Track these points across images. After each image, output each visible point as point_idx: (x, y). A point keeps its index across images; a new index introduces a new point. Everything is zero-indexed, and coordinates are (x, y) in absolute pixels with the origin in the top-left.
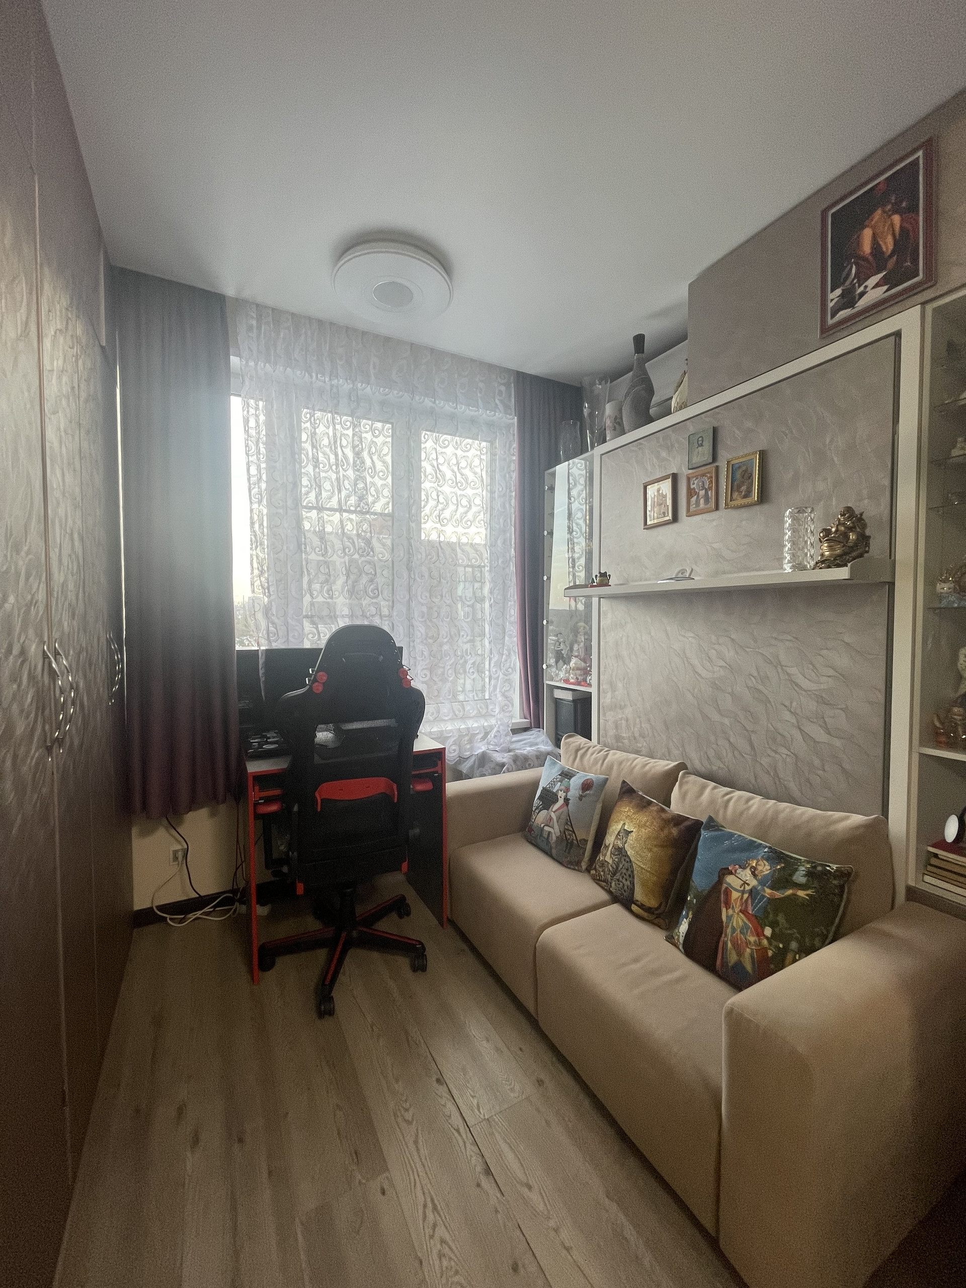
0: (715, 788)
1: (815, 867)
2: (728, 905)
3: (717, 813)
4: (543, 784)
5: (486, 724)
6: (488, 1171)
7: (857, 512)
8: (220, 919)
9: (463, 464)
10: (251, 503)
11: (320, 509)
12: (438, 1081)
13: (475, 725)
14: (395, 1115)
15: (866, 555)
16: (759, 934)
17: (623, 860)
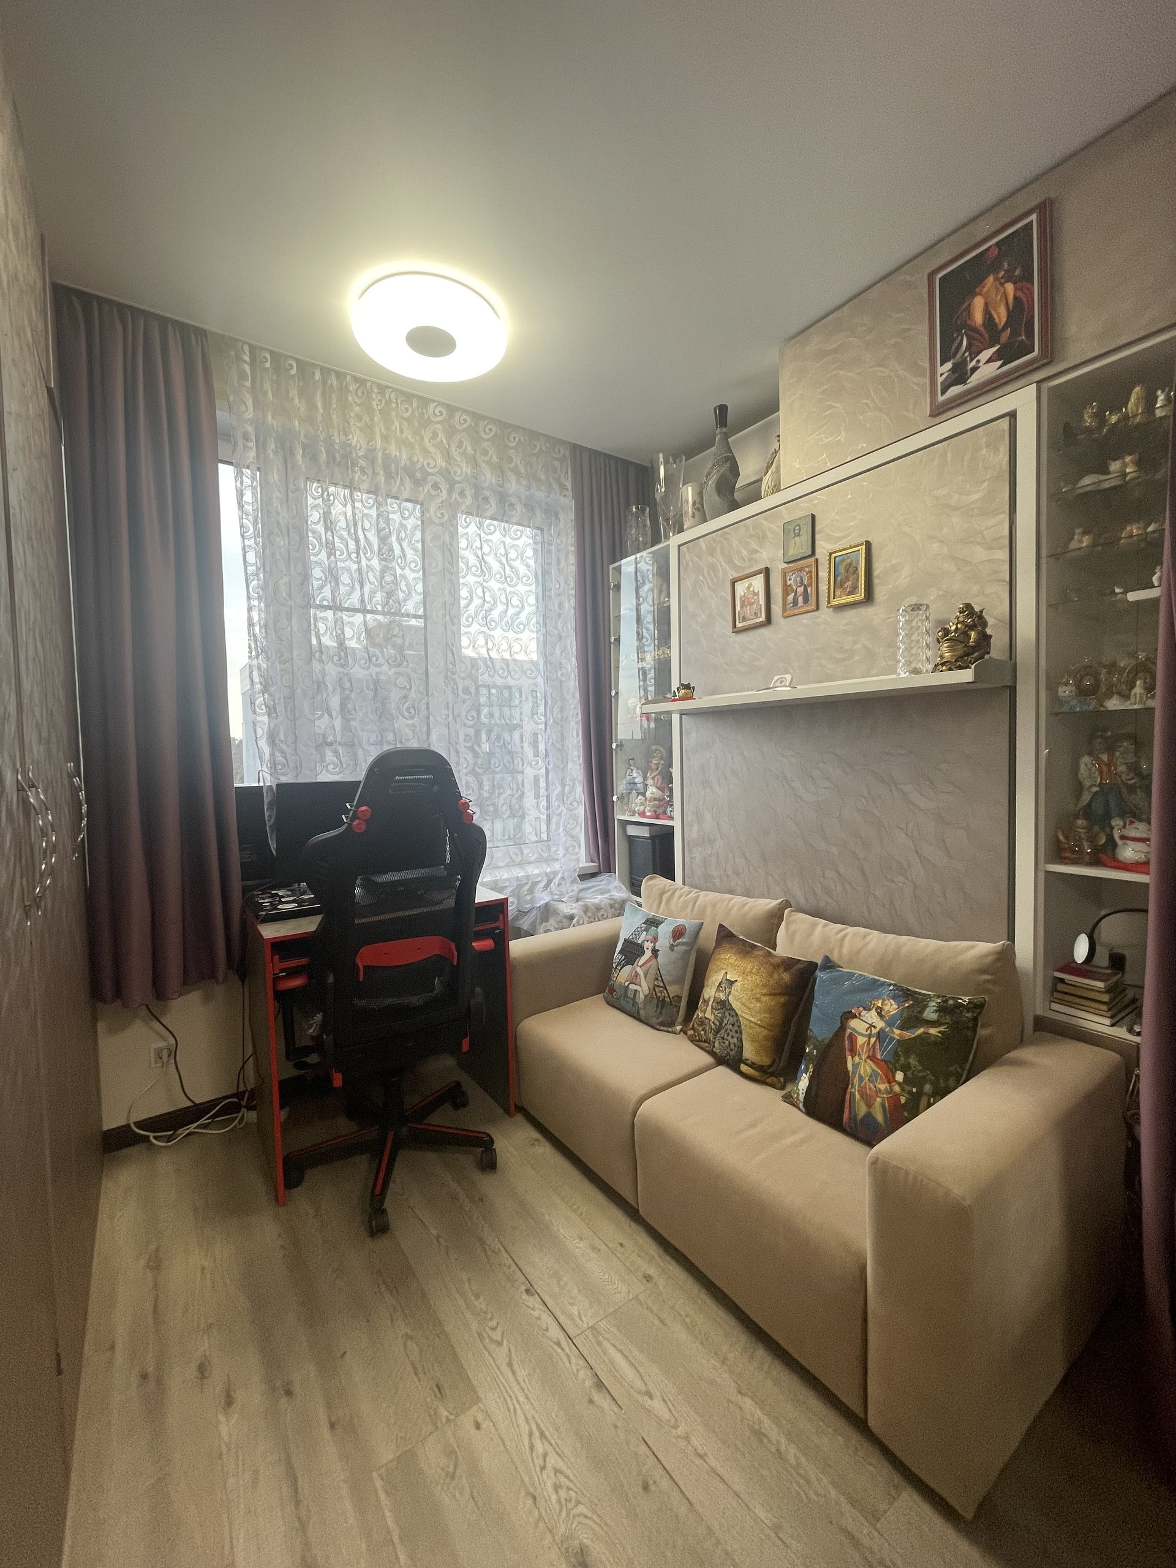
0: (825, 926)
1: (946, 1001)
2: (853, 1052)
3: (832, 951)
4: (624, 935)
5: (548, 870)
6: (600, 1385)
7: (977, 609)
8: (224, 1131)
9: (513, 554)
10: (249, 598)
11: (336, 607)
12: (527, 1291)
13: (536, 871)
14: (480, 1335)
15: (987, 657)
16: (890, 1080)
17: (727, 1014)
